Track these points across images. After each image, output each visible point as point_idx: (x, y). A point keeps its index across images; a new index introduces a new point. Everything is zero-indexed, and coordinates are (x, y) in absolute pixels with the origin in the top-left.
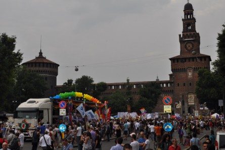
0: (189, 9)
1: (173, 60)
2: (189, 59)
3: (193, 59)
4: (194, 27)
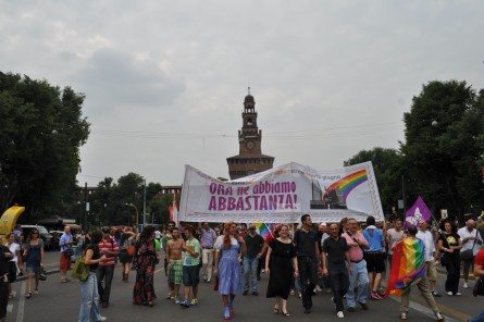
0: (249, 102)
1: (230, 161)
2: (251, 160)
3: (255, 160)
4: (255, 123)
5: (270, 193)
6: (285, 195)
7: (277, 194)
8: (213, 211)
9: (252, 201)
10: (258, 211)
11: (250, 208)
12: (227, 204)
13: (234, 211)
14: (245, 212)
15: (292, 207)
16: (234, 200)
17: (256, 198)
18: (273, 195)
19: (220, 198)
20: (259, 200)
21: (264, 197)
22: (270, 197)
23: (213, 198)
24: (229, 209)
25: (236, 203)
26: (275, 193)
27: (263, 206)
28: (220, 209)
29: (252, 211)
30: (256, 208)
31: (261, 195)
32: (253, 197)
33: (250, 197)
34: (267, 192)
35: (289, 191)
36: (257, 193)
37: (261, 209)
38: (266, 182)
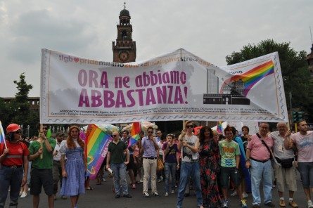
5: (158, 85)
6: (175, 86)
7: (167, 85)
8: (84, 108)
9: (135, 96)
10: (145, 107)
11: (133, 103)
12: (102, 99)
13: (113, 109)
14: (127, 109)
15: (182, 102)
16: (112, 94)
17: (140, 92)
18: (161, 86)
20: (145, 94)
21: (150, 90)
22: (158, 89)
23: (84, 91)
24: (106, 106)
25: (115, 99)
26: (163, 84)
27: (150, 100)
29: (137, 107)
30: (141, 104)
31: (146, 88)
32: (137, 91)
33: (133, 91)
34: (153, 84)
35: (178, 83)
36: (141, 85)
37: (148, 104)
38: (151, 72)
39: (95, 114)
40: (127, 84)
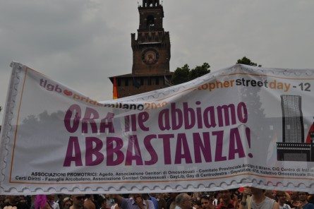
5: (195, 129)
7: (211, 130)
9: (158, 145)
10: (173, 166)
11: (154, 160)
12: (104, 151)
14: (144, 168)
15: (242, 155)
16: (120, 143)
17: (166, 139)
18: (201, 132)
19: (89, 141)
20: (173, 143)
21: (182, 137)
22: (196, 136)
23: (74, 140)
24: (110, 162)
26: (204, 129)
27: (183, 156)
28: (90, 163)
29: (160, 165)
30: (168, 161)
31: (176, 133)
32: (160, 136)
33: (154, 136)
34: (188, 127)
35: (234, 122)
36: (168, 128)
37: (178, 161)
38: (185, 105)
39: (92, 177)
40: (145, 124)
